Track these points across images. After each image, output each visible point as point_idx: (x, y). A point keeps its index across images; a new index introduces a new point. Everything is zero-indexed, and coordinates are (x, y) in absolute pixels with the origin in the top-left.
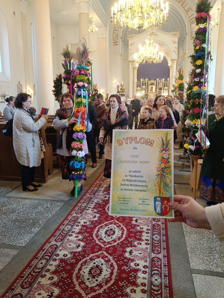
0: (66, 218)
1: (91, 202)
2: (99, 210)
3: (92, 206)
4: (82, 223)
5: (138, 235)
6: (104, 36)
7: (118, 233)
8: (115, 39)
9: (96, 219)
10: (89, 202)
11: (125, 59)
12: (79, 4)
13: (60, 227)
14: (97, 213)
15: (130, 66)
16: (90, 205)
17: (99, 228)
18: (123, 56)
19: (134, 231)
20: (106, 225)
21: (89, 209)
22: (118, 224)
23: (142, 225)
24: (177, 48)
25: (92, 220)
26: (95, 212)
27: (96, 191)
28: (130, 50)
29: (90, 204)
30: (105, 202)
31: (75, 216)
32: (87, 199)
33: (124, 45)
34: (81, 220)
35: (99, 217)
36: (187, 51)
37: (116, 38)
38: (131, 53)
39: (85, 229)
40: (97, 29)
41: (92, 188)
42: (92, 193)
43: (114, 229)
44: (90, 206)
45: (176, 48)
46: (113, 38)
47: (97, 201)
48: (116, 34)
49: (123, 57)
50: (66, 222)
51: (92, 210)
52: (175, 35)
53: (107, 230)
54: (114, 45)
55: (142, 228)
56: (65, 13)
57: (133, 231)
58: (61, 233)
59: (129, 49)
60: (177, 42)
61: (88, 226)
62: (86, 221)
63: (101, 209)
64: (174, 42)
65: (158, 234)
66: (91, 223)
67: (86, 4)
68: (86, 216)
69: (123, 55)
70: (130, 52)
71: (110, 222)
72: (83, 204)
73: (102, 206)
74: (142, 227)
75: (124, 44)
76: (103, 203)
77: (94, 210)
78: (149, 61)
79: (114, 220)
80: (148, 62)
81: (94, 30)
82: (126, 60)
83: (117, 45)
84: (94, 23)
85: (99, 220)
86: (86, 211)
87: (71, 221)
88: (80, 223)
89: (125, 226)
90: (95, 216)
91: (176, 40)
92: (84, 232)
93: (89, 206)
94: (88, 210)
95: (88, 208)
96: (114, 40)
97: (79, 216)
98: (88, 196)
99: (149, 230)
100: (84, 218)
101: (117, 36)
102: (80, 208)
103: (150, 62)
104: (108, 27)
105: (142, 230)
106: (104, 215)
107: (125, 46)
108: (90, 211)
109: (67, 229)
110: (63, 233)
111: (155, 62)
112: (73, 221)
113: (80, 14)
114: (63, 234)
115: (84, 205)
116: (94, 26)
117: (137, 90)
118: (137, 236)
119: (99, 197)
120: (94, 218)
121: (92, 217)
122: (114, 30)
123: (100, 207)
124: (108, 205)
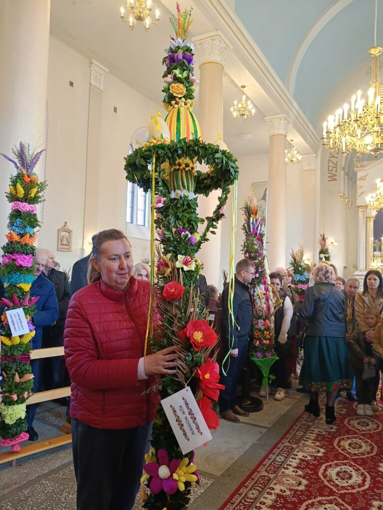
2: (307, 473)
3: (295, 463)
4: (277, 491)
6: (312, 168)
8: (332, 171)
9: (302, 488)
11: (350, 203)
12: (271, 122)
15: (361, 214)
17: (307, 506)
18: (346, 198)
21: (288, 467)
22: (343, 505)
25: (294, 488)
26: (300, 475)
27: (301, 438)
28: (360, 187)
31: (265, 476)
32: (284, 448)
33: (348, 180)
34: (275, 484)
35: (306, 486)
37: (334, 169)
38: (362, 193)
42: (294, 441)
46: (329, 170)
47: (303, 456)
49: (347, 200)
50: (250, 483)
51: (293, 471)
54: (329, 181)
56: (249, 137)
59: (358, 186)
61: (288, 498)
62: (284, 488)
63: (309, 472)
66: (292, 493)
68: (284, 479)
69: (346, 196)
70: (359, 191)
72: (278, 458)
75: (348, 178)
76: (313, 461)
77: (297, 472)
82: (353, 206)
83: (335, 180)
85: (307, 490)
86: (283, 470)
87: (258, 484)
88: (273, 489)
90: (300, 482)
96: (329, 172)
97: (272, 476)
98: (287, 445)
100: (281, 483)
101: (334, 166)
104: (319, 153)
106: (316, 483)
107: (350, 181)
108: (290, 471)
109: (252, 495)
110: (245, 501)
112: (261, 484)
114: (246, 503)
115: (279, 460)
117: (374, 257)
119: (307, 450)
120: (298, 485)
121: (294, 482)
122: (331, 156)
123: (310, 468)
124: (323, 467)
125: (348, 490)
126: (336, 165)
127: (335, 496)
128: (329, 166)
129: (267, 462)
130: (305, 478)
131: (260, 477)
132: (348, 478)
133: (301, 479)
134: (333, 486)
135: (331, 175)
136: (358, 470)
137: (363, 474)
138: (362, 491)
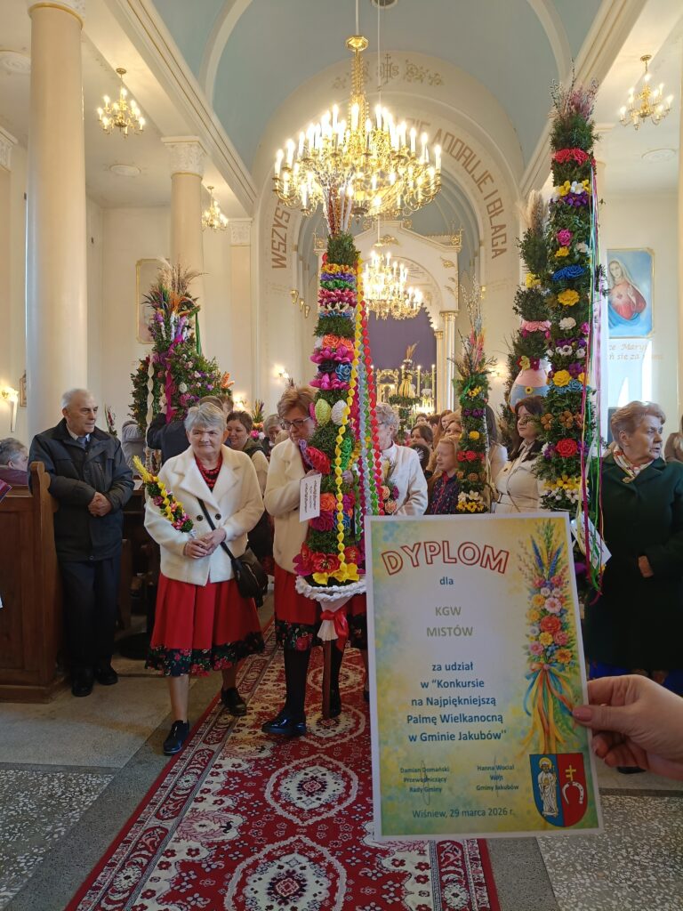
0: (121, 839)
1: (212, 770)
2: (242, 799)
3: (217, 783)
4: (182, 856)
5: (388, 892)
6: (246, 241)
7: (317, 889)
8: (278, 250)
9: (233, 834)
10: (203, 770)
11: (307, 308)
12: (173, 146)
13: (99, 878)
14: (236, 811)
16: (206, 783)
17: (244, 871)
18: (301, 299)
19: (374, 874)
20: (271, 857)
21: (204, 796)
22: (312, 849)
23: (398, 850)
24: (456, 279)
25: (216, 840)
26: (228, 807)
27: (228, 728)
29: (209, 778)
30: (262, 769)
31: (155, 828)
33: (304, 269)
34: (177, 840)
35: (242, 828)
36: (484, 289)
37: (282, 247)
39: (194, 877)
40: (225, 221)
41: (214, 718)
42: (215, 736)
43: (300, 872)
44: (208, 786)
45: (453, 280)
46: (273, 248)
47: (234, 766)
48: (281, 237)
49: (302, 303)
50: (122, 853)
51: (215, 802)
52: (450, 243)
53: (274, 879)
54: (273, 267)
55: (402, 863)
56: (130, 171)
57: (370, 875)
58: (103, 902)
60: (456, 264)
61: (204, 866)
62: (194, 845)
63: (247, 796)
64: (447, 264)
65: (459, 882)
66: (213, 852)
67: (195, 149)
68: (196, 826)
69: (301, 296)
71: (283, 843)
72: (183, 780)
73: (250, 784)
74: (399, 856)
75: (304, 265)
76: (254, 771)
77: (222, 802)
78: (380, 313)
79: (297, 837)
80: (378, 314)
81: (216, 223)
82: (311, 312)
83: (284, 266)
84: (216, 203)
85: (242, 837)
86: (193, 805)
87: (141, 850)
88: (173, 853)
89: (338, 858)
90: (228, 823)
91: (452, 256)
92: (190, 893)
93: (204, 786)
94: (203, 799)
95: (202, 792)
96: (275, 251)
97: (169, 824)
98: (200, 748)
99: (427, 866)
100: (190, 835)
101: (282, 242)
102: (171, 796)
103: (383, 314)
104: (258, 215)
105: (401, 868)
106: (260, 817)
107: (307, 270)
108: (208, 806)
109: (125, 882)
110: (109, 902)
111: (396, 314)
112: (146, 848)
113: (175, 176)
115: (185, 784)
116: (218, 210)
118: (385, 896)
119: (239, 751)
120: (225, 831)
121: (216, 827)
122: (275, 223)
123: (246, 788)
124: (273, 779)
125: (320, 814)
126: (285, 241)
127: (298, 833)
128: (273, 241)
129: (161, 795)
130: (239, 811)
131: (146, 831)
132: (318, 790)
133: (230, 816)
134: (294, 814)
135: (277, 257)
136: (336, 769)
137: (345, 775)
138: (345, 809)
